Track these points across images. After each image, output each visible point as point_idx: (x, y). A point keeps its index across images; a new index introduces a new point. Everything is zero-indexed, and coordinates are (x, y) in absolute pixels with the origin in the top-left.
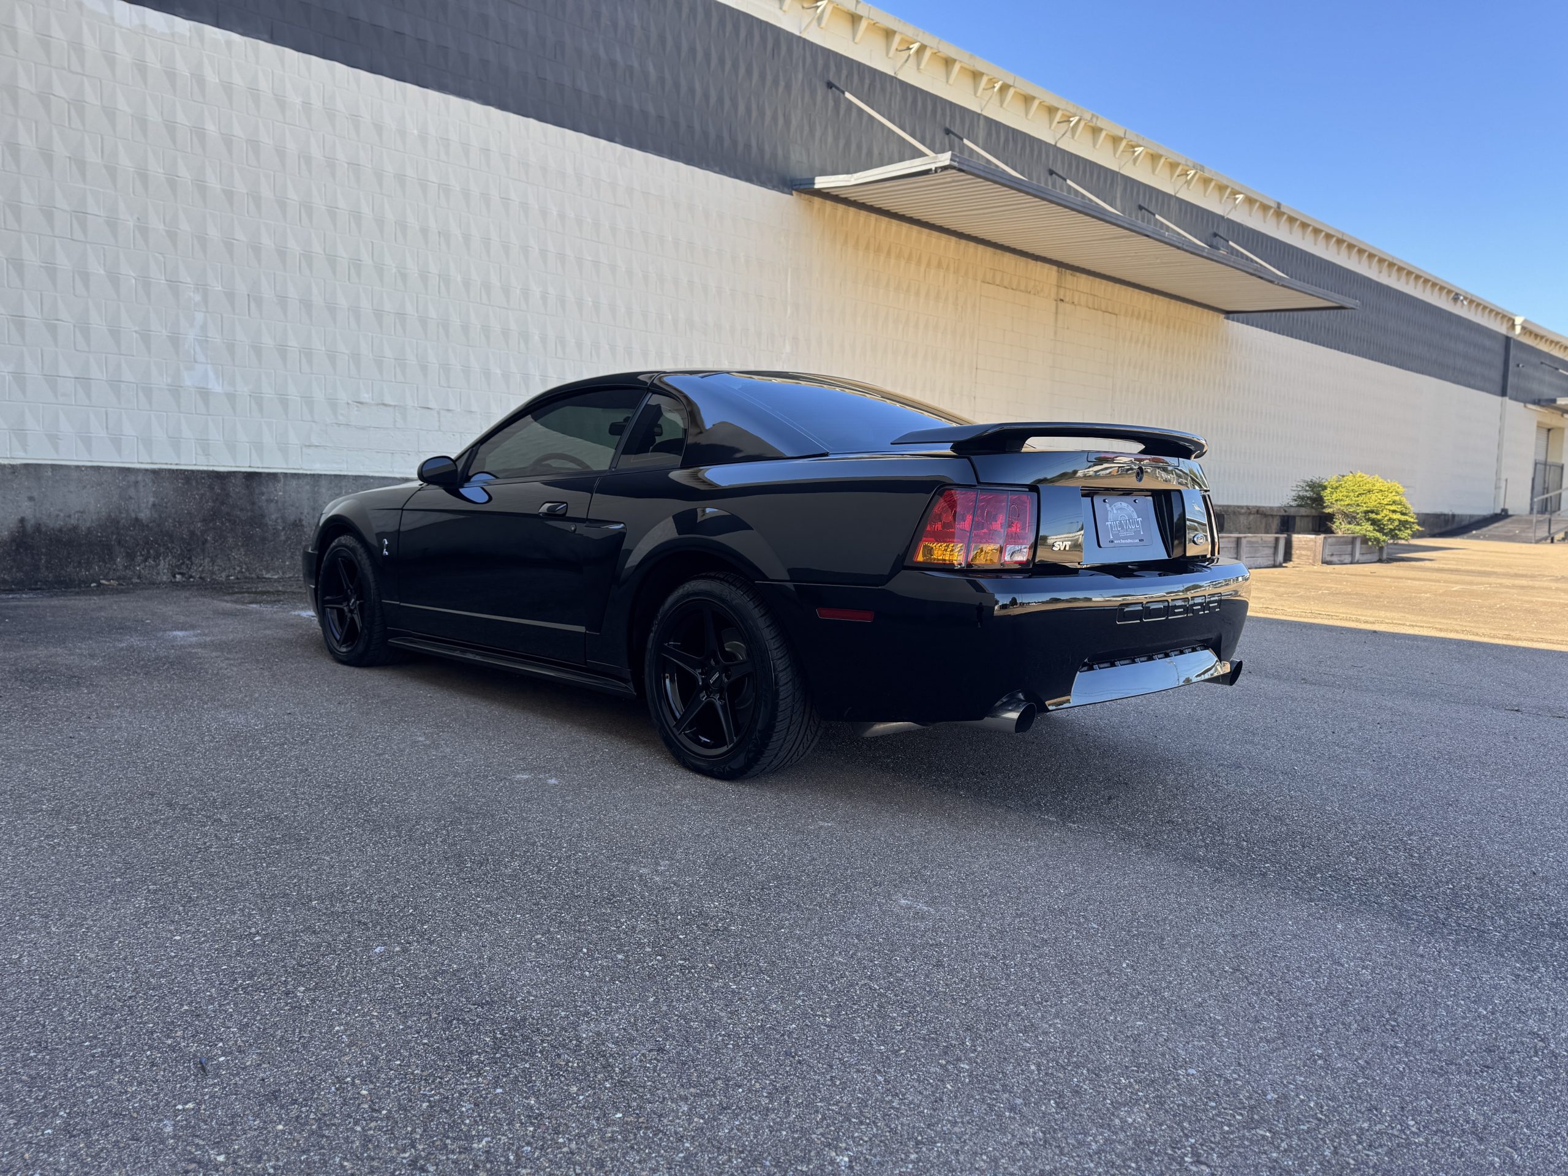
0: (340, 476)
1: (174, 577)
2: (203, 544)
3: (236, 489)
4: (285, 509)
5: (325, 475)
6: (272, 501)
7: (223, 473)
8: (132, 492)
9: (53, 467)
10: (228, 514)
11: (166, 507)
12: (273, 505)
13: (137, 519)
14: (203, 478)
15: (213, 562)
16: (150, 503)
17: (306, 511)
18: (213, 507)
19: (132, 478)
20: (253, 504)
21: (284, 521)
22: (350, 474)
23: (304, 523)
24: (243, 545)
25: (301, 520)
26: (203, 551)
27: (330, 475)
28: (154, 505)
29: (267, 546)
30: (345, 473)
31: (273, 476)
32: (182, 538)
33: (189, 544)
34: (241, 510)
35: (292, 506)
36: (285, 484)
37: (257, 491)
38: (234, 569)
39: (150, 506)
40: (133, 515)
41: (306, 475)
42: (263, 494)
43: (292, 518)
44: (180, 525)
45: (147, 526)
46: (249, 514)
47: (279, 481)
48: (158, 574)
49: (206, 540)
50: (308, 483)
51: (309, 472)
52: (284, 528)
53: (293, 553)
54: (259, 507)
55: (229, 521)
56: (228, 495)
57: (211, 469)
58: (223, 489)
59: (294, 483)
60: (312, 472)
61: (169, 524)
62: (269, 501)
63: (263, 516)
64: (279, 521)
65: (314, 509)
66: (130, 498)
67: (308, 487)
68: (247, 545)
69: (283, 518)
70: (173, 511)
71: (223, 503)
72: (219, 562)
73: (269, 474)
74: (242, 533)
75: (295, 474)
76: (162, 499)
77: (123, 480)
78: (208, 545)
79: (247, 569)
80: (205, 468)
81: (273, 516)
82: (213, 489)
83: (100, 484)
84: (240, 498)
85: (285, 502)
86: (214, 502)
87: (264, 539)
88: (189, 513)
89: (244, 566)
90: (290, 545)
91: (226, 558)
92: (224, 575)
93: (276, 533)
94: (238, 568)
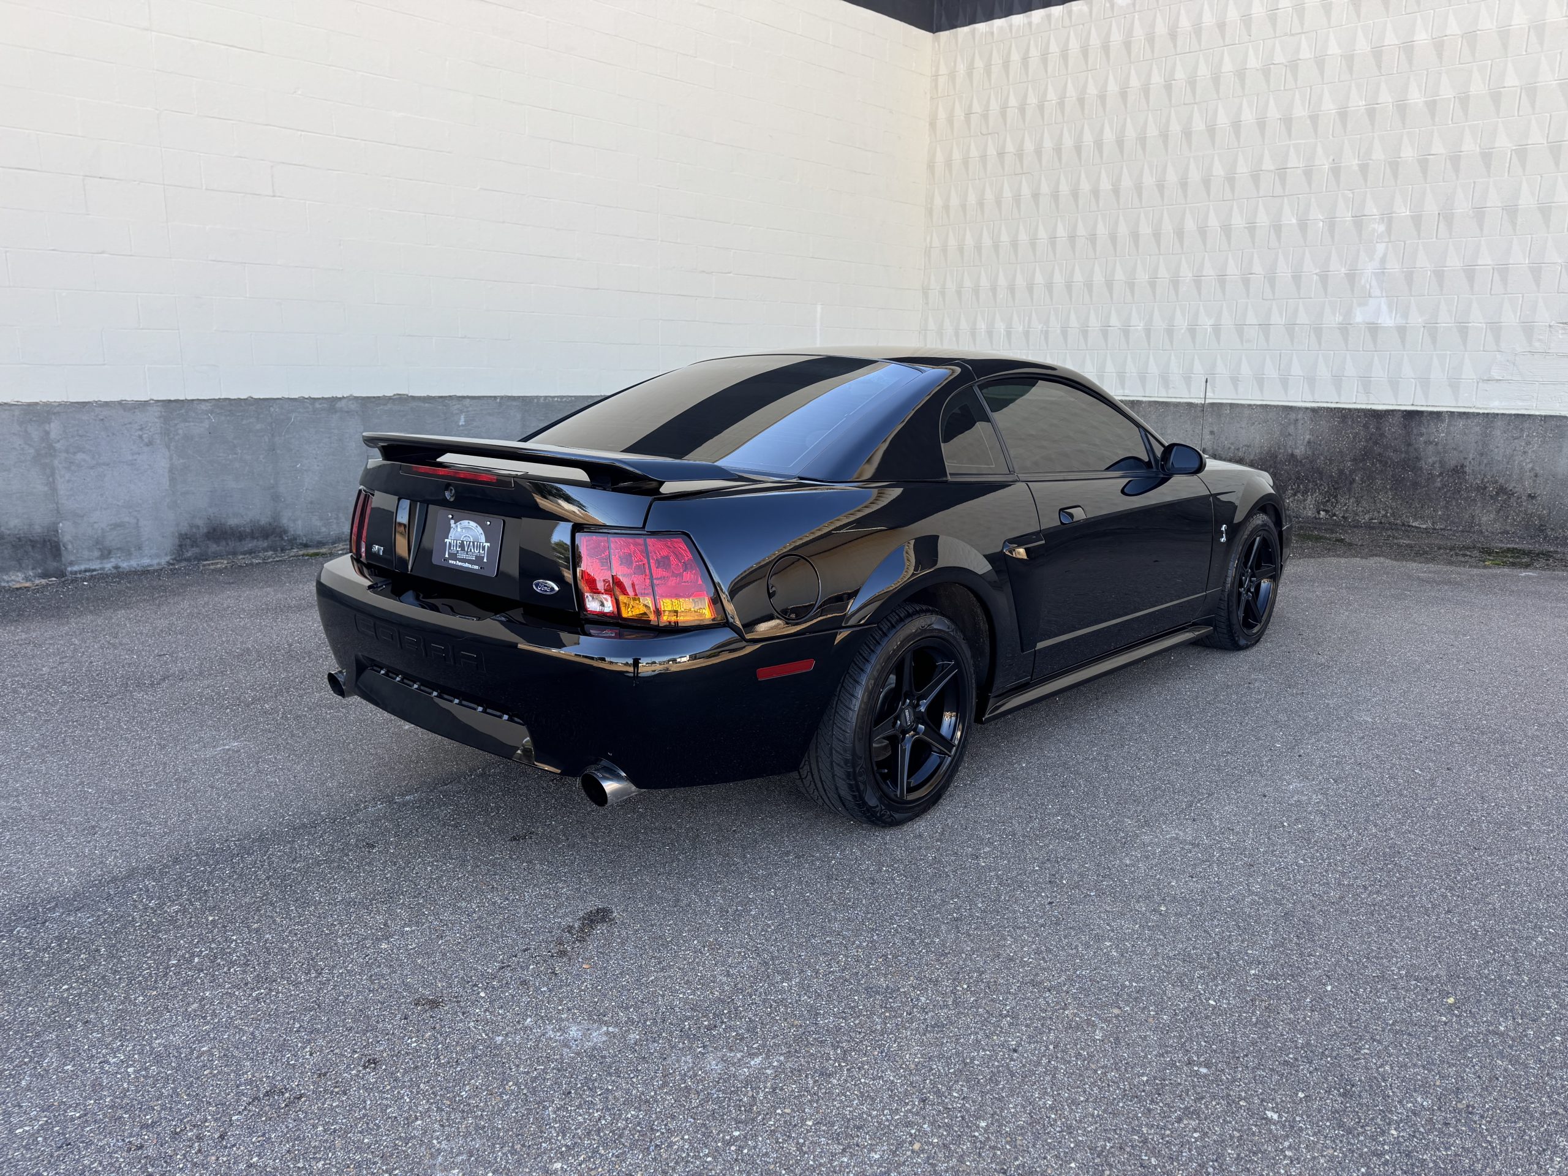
0: (1523, 415)
1: (1319, 513)
2: (1351, 483)
3: (1392, 429)
4: (1445, 452)
5: (1503, 414)
6: (1431, 443)
7: (1381, 411)
8: (1291, 429)
9: (1231, 405)
10: (1380, 454)
11: (1320, 445)
12: (1431, 448)
13: (1292, 455)
14: (1359, 417)
15: (1358, 503)
16: (1306, 439)
17: (1471, 456)
18: (1365, 447)
19: (1293, 416)
20: (1409, 445)
21: (1441, 467)
22: (1537, 413)
23: (1467, 469)
24: (1391, 489)
25: (1462, 466)
26: (1349, 490)
27: (1510, 415)
28: (1309, 442)
29: (1418, 492)
30: (1532, 413)
31: (1437, 416)
32: (1331, 476)
33: (1337, 482)
34: (1395, 451)
35: (1455, 449)
36: (1449, 425)
37: (1415, 431)
38: (1379, 512)
39: (1306, 441)
40: (1290, 451)
41: (1478, 414)
42: (1422, 435)
43: (1453, 463)
44: (1331, 463)
45: (1301, 462)
46: (1403, 456)
47: (1443, 421)
48: (1304, 508)
49: (1354, 480)
50: (1478, 424)
51: (1481, 411)
52: (1441, 474)
53: (1448, 502)
54: (1415, 449)
55: (1381, 462)
56: (1382, 435)
57: (1369, 407)
58: (1378, 428)
59: (1461, 423)
60: (1486, 411)
61: (1320, 462)
62: (1428, 443)
63: (1418, 459)
64: (1437, 465)
65: (1482, 455)
66: (1289, 434)
67: (1478, 429)
68: (1396, 489)
69: (1442, 463)
70: (1326, 448)
71: (1376, 443)
72: (1364, 503)
73: (1431, 413)
74: (1393, 476)
75: (1464, 413)
76: (1317, 437)
77: (1286, 417)
78: (1355, 485)
79: (1393, 514)
80: (1363, 407)
81: (1430, 459)
82: (1368, 428)
83: (1266, 421)
84: (1396, 439)
85: (1446, 445)
86: (1367, 441)
87: (1415, 484)
88: (1341, 452)
89: (1390, 511)
90: (1446, 493)
91: (1372, 500)
92: (1367, 517)
93: (1431, 478)
94: (1383, 512)
